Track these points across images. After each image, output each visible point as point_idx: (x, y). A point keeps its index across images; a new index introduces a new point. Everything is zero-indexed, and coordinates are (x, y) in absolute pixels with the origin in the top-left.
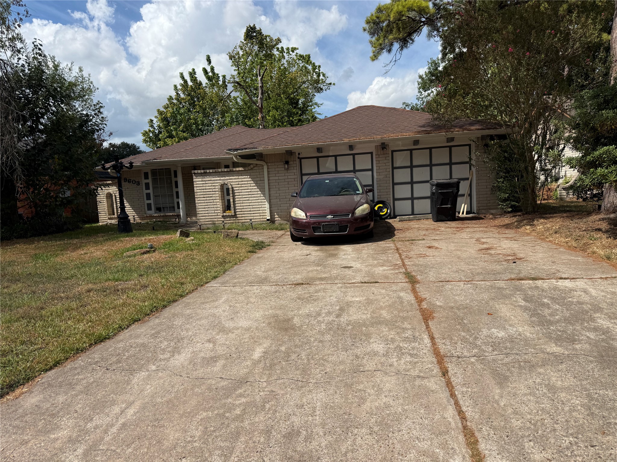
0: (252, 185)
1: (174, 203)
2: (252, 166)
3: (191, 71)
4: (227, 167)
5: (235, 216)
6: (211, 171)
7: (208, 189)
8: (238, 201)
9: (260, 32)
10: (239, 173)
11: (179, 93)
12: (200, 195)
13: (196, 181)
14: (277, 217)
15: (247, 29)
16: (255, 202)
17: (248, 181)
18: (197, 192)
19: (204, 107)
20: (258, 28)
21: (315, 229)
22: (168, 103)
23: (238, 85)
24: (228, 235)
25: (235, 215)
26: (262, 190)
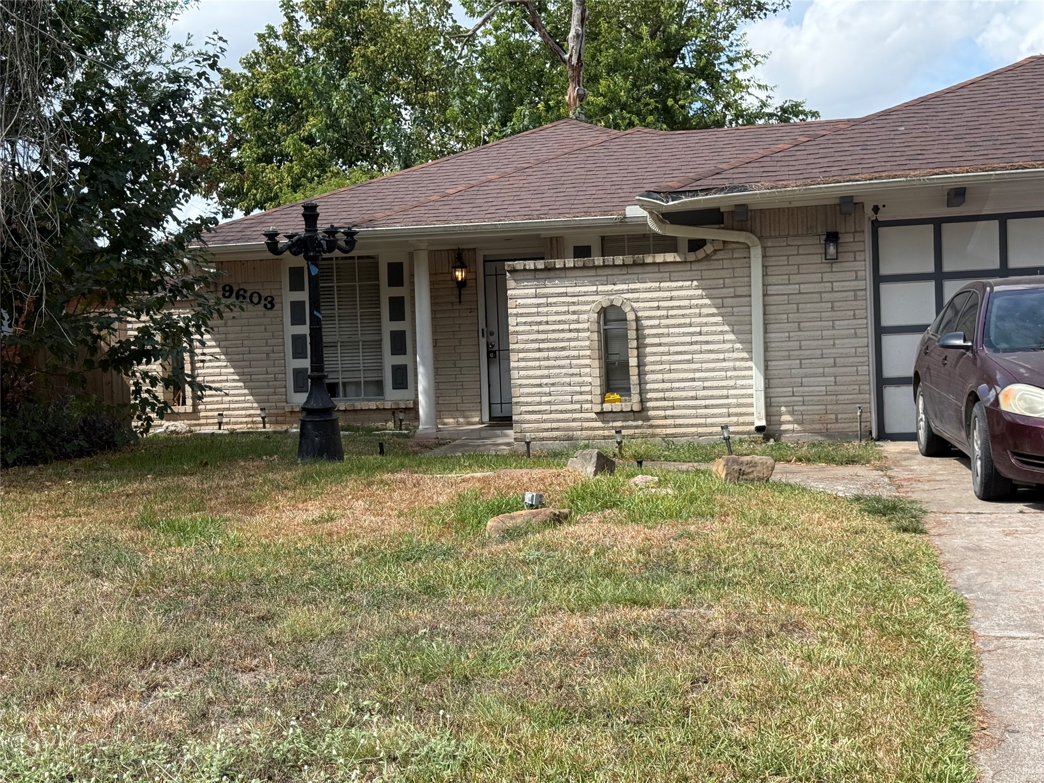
0: (705, 311)
1: (380, 369)
2: (709, 249)
4: (582, 252)
5: (641, 413)
6: (530, 265)
7: (555, 323)
8: (653, 363)
10: (664, 271)
11: (298, 16)
12: (527, 342)
13: (516, 297)
14: (788, 423)
16: (713, 370)
17: (691, 298)
18: (517, 333)
19: (379, 62)
22: (259, 49)
24: (741, 473)
25: (644, 409)
26: (741, 328)
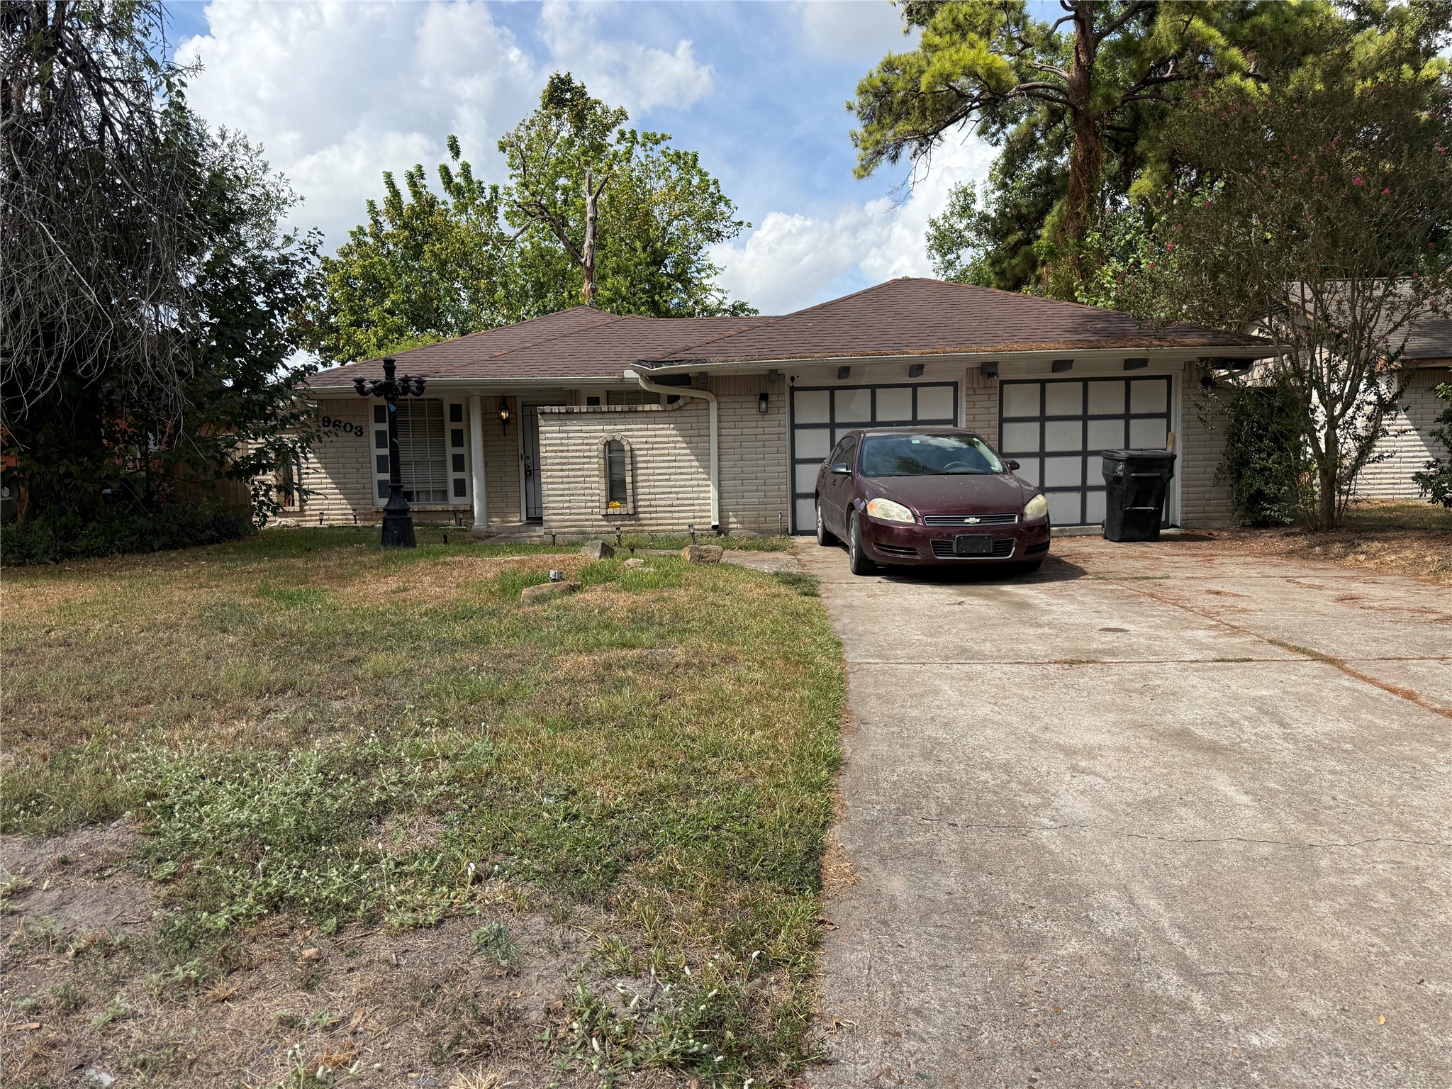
0: (678, 445)
2: (681, 402)
3: (413, 170)
4: (593, 401)
5: (634, 515)
6: (555, 409)
7: (573, 451)
8: (643, 481)
9: (581, 92)
10: (650, 416)
11: (381, 220)
12: (553, 464)
13: (545, 433)
14: (733, 520)
15: (552, 82)
16: (684, 486)
17: (669, 436)
18: (546, 458)
20: (576, 83)
21: (940, 547)
23: (522, 211)
24: (701, 557)
25: (636, 513)
26: (703, 457)
